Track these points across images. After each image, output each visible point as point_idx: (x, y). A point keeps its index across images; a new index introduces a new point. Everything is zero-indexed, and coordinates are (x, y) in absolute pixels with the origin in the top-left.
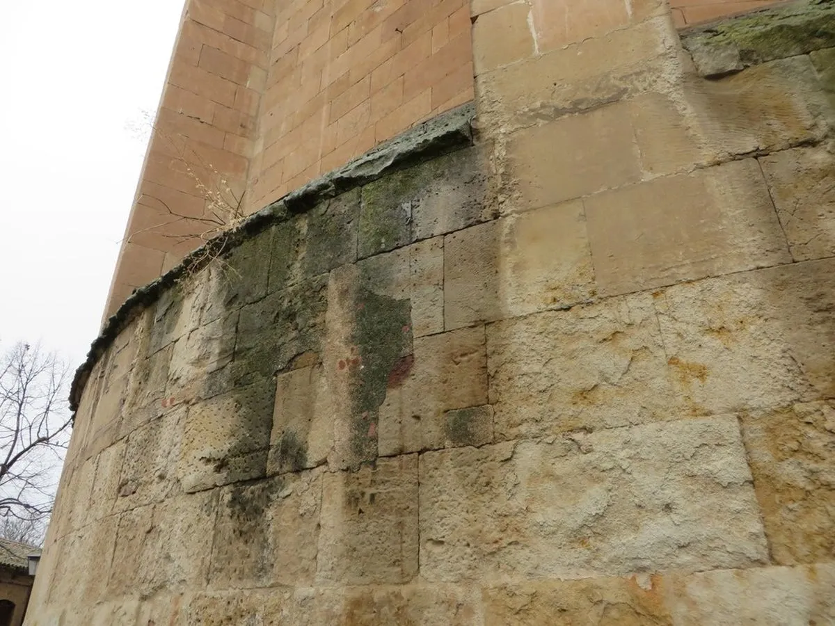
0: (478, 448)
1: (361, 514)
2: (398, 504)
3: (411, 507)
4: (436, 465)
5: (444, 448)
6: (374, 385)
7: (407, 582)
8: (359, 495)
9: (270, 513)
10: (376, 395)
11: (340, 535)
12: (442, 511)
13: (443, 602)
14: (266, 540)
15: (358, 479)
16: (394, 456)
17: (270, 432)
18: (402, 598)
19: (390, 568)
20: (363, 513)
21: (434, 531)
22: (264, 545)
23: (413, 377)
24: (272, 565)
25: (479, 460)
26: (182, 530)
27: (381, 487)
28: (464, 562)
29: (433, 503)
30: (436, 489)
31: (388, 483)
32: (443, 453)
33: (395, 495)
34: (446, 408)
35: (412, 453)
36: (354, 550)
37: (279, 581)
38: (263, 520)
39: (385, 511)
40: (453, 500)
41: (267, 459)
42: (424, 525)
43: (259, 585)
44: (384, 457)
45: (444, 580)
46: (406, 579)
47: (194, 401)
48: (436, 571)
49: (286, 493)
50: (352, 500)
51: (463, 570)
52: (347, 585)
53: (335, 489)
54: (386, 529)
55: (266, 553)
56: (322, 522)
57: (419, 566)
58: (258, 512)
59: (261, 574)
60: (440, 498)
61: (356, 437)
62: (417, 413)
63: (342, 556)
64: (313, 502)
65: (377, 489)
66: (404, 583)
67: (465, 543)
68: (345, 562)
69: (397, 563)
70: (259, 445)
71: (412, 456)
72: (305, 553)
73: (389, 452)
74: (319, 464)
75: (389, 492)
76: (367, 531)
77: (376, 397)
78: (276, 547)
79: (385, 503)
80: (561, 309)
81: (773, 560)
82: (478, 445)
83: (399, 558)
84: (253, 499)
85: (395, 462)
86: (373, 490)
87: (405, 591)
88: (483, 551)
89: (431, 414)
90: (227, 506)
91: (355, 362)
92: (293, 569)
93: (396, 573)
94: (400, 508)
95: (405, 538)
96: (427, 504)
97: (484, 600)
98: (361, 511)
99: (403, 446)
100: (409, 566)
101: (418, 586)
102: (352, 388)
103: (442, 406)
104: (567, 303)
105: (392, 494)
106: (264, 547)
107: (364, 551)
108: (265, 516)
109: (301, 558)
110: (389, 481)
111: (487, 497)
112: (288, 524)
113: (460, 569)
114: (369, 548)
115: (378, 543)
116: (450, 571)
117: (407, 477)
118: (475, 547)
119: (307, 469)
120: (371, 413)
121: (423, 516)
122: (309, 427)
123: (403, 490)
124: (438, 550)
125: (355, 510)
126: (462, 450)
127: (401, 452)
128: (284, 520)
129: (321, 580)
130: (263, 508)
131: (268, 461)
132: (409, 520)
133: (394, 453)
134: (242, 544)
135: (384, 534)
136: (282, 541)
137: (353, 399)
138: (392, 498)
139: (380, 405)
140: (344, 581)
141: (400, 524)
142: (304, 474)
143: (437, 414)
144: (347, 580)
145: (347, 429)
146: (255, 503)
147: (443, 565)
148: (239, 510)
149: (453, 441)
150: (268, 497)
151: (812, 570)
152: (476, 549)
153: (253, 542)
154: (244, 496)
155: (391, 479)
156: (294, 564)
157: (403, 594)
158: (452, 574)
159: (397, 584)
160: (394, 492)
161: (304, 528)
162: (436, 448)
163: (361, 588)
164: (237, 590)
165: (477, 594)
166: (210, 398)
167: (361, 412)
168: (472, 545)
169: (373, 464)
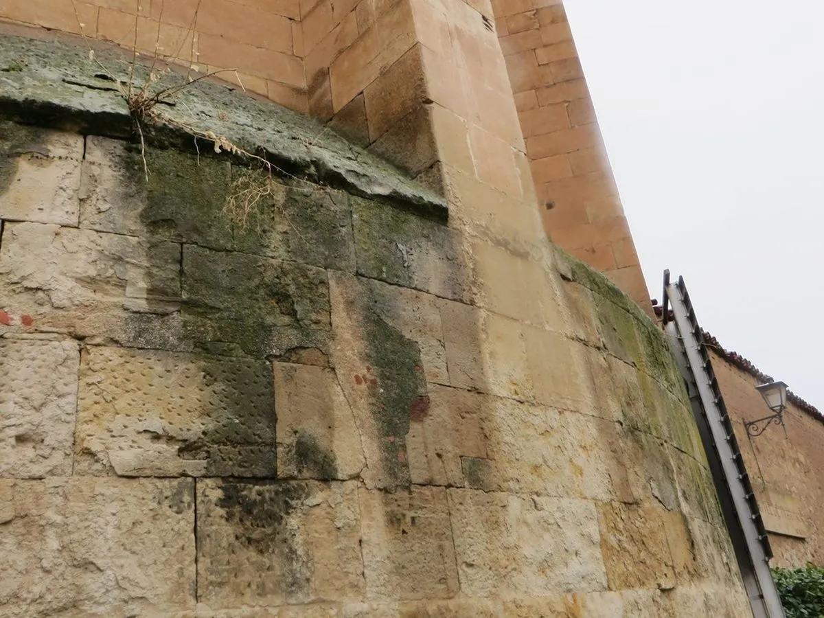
0: (486, 492)
1: (405, 535)
2: (436, 529)
3: (447, 533)
4: (461, 500)
5: (464, 488)
6: (396, 413)
7: (452, 598)
8: (399, 516)
9: (293, 522)
10: (400, 423)
11: (386, 552)
12: (470, 539)
13: (482, 613)
14: (293, 551)
15: (396, 500)
16: (424, 485)
17: (275, 427)
18: (451, 611)
19: (437, 585)
20: (407, 533)
21: (466, 555)
22: (291, 555)
23: (431, 418)
24: (308, 580)
25: (488, 503)
26: (119, 528)
27: (420, 511)
28: (490, 582)
29: (463, 532)
30: (464, 521)
31: (424, 510)
32: (464, 491)
33: (432, 521)
34: (461, 454)
35: (440, 486)
36: (403, 567)
37: (322, 596)
38: (285, 529)
39: (426, 534)
40: (477, 532)
41: (276, 457)
42: (458, 549)
43: (293, 601)
44: (418, 484)
45: (479, 595)
46: (451, 595)
47: (98, 340)
48: (473, 588)
49: (315, 502)
50: (394, 520)
51: (491, 588)
52: (399, 600)
53: (374, 507)
54: (430, 550)
55: (296, 566)
56: (365, 538)
57: (460, 584)
58: (274, 518)
59: (293, 589)
60: (467, 528)
61: (387, 459)
62: (440, 452)
63: (391, 572)
64: (352, 517)
65: (416, 513)
66: (450, 598)
67: (488, 567)
68: (394, 578)
69: (442, 581)
70: (260, 438)
71: (440, 488)
72: (350, 568)
73: (421, 481)
74: (353, 477)
75: (427, 518)
76: (413, 550)
77: (400, 425)
78: (310, 559)
79: (425, 527)
80: (519, 401)
81: (610, 589)
82: (486, 491)
83: (444, 576)
84: (263, 501)
85: (427, 491)
86: (412, 514)
87: (451, 604)
88: (500, 574)
89: (450, 455)
90: (216, 505)
91: (374, 382)
92: (338, 583)
93: (443, 589)
94: (438, 533)
95: (446, 560)
96: (458, 532)
97: (505, 610)
98: (404, 532)
99: (432, 479)
100: (452, 583)
101: (461, 600)
102: (375, 409)
103: (458, 451)
104: (523, 398)
105: (430, 520)
106: (292, 559)
107: (412, 568)
108: (286, 524)
109: (347, 573)
110: (426, 507)
111: (496, 533)
112: (322, 536)
113: (488, 587)
114: (418, 566)
115: (425, 563)
116: (483, 588)
117: (440, 507)
118: (496, 570)
119: (338, 480)
120: (398, 439)
121: (457, 542)
122: (332, 435)
123: (438, 517)
124: (470, 571)
125: (399, 530)
126: (476, 492)
127: (430, 483)
128: (316, 531)
129: (374, 595)
130: (282, 514)
131: (278, 460)
132: (447, 544)
133: (425, 483)
134: (254, 554)
135: (429, 555)
136: (318, 554)
137: (378, 420)
138: (430, 524)
139: (405, 434)
140: (397, 596)
141: (441, 547)
142: (334, 484)
143: (455, 456)
144: (399, 595)
145: (375, 448)
146: (266, 507)
147: (476, 584)
148: (240, 512)
149: (470, 483)
150: (286, 503)
151: (621, 594)
152: (496, 572)
153: (273, 552)
154: (246, 496)
155: (428, 506)
156: (338, 579)
157: (451, 608)
158: (484, 590)
159: (444, 599)
160: (431, 518)
161: (344, 542)
162: (459, 486)
163: (415, 603)
164: (257, 609)
165: (500, 607)
166: (139, 349)
167: (388, 436)
168: (493, 569)
169: (408, 489)
